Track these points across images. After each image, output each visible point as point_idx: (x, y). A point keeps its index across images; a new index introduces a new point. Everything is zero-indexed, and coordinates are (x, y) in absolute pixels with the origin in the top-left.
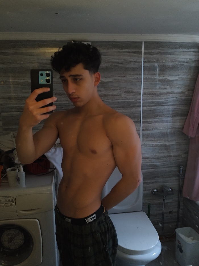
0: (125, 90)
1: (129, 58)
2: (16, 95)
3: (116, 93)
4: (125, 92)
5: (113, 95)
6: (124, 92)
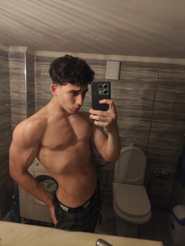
0: (141, 97)
1: (147, 74)
3: (134, 98)
4: (142, 99)
5: (132, 100)
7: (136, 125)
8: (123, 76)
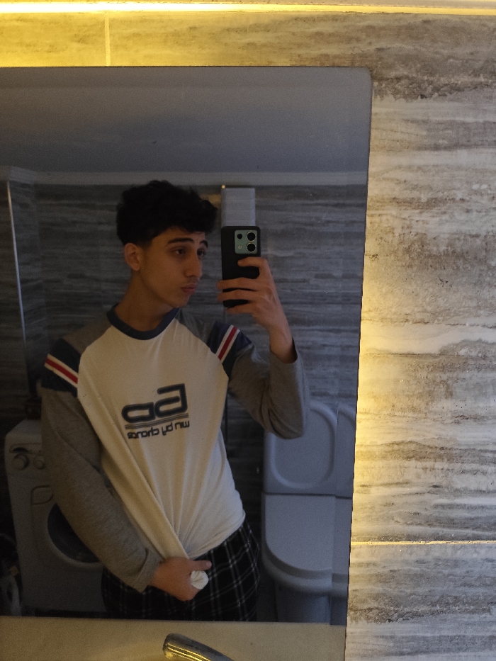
0: (316, 273)
1: (325, 215)
6: (314, 276)
7: (310, 344)
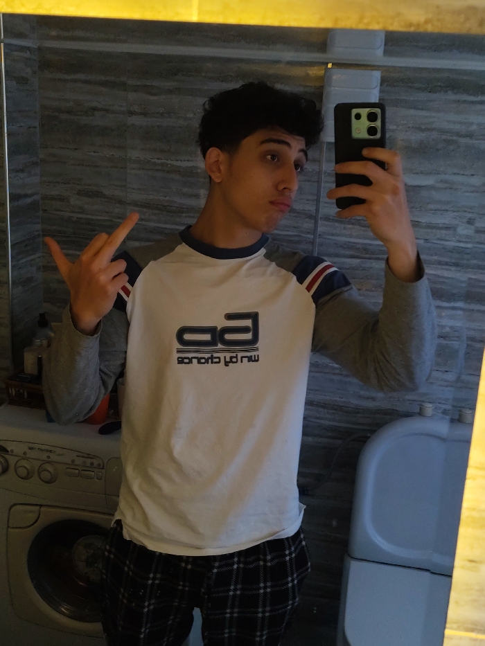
0: (469, 215)
2: (167, 198)
3: (440, 220)
4: (470, 222)
5: (430, 226)
6: (466, 220)
8: (395, 127)
